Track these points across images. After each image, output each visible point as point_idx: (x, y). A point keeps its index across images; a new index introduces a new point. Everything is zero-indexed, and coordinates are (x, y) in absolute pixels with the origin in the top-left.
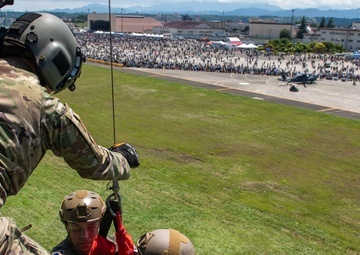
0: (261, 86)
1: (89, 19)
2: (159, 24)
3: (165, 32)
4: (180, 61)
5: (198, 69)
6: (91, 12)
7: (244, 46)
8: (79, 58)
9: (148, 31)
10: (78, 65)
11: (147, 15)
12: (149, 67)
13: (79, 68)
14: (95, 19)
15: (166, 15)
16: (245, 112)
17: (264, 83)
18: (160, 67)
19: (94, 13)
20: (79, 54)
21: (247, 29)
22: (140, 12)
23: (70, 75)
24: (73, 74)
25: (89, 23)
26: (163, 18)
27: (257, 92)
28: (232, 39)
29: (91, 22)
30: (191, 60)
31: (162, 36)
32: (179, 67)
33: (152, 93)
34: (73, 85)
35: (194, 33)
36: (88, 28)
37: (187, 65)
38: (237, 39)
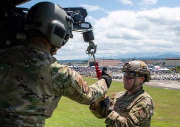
0: (169, 84)
7: (162, 69)
9: (116, 65)
14: (92, 61)
16: (160, 93)
17: (171, 83)
21: (164, 63)
27: (167, 86)
28: (156, 67)
29: (90, 62)
36: (88, 65)
38: (159, 67)
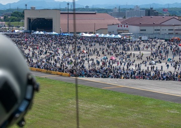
1: (27, 16)
2: (116, 20)
3: (124, 31)
4: (143, 68)
5: (168, 79)
6: (29, 7)
8: (30, 88)
9: (101, 30)
10: (29, 96)
11: (100, 11)
12: (104, 77)
13: (30, 101)
14: (34, 16)
15: (124, 10)
18: (117, 77)
19: (33, 9)
20: (31, 82)
22: (90, 6)
23: (18, 111)
24: (22, 108)
25: (26, 22)
26: (121, 13)
29: (29, 20)
30: (158, 66)
31: (119, 36)
32: (143, 75)
33: (108, 110)
34: (23, 120)
35: (162, 32)
36: (25, 28)
37: (152, 73)
